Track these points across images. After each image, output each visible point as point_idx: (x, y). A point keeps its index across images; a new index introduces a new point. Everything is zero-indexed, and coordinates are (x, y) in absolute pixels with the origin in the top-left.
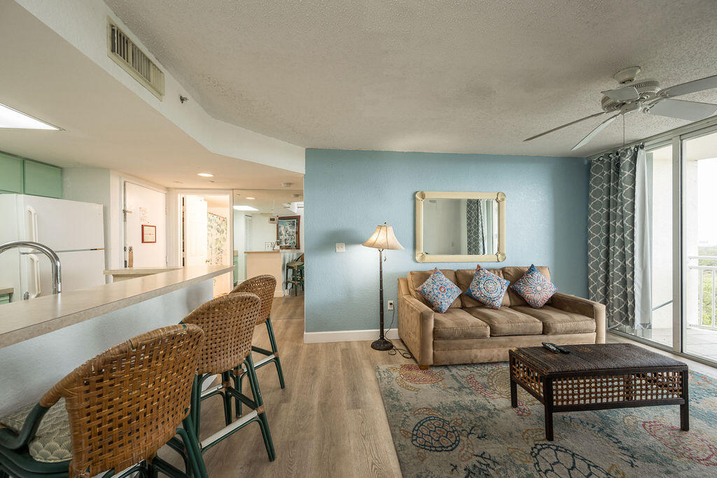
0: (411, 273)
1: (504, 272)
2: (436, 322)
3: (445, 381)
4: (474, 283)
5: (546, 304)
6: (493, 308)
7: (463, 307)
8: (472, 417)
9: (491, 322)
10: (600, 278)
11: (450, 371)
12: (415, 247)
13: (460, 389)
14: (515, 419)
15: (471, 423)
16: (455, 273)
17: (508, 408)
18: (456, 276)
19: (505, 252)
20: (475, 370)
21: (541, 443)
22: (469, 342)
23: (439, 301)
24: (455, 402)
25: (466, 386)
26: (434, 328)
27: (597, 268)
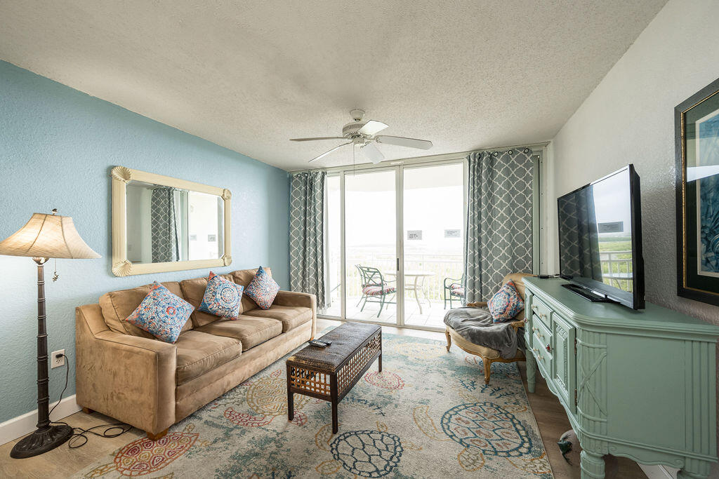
0: (111, 295)
1: (234, 277)
2: (179, 359)
3: (203, 436)
4: (208, 294)
5: (273, 304)
6: (231, 319)
7: (196, 328)
8: (264, 462)
9: (241, 336)
10: (300, 274)
11: (200, 419)
12: (110, 252)
13: (227, 435)
14: (299, 432)
15: (267, 469)
16: (180, 284)
17: (287, 425)
18: (181, 289)
19: (231, 255)
20: (229, 401)
21: (333, 440)
22: (222, 368)
23: (167, 329)
24: (233, 457)
25: (231, 427)
26: (177, 369)
27: (297, 265)
